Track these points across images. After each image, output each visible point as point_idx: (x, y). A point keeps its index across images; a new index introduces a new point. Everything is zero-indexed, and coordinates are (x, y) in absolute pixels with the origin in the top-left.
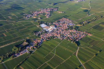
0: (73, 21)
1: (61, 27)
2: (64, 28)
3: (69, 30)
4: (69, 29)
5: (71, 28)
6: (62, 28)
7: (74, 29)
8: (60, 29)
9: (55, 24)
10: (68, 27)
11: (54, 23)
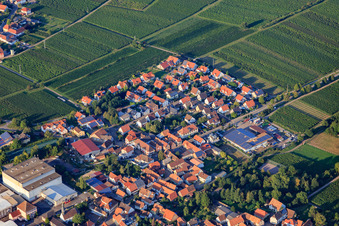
0: (269, 95)
1: (133, 172)
2: (169, 191)
3: (219, 211)
4: (215, 199)
5: (246, 187)
6: (145, 194)
7: (276, 204)
8: (115, 201)
9: (66, 143)
10: (210, 167)
11: (56, 128)
